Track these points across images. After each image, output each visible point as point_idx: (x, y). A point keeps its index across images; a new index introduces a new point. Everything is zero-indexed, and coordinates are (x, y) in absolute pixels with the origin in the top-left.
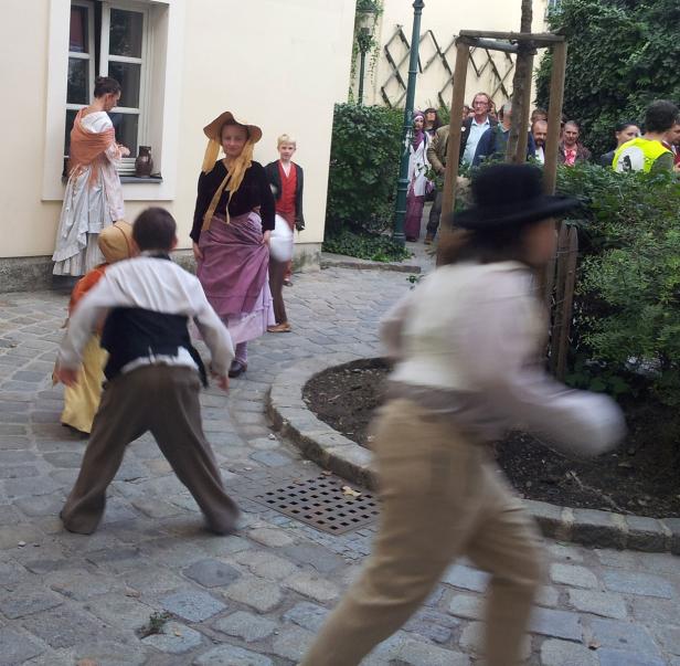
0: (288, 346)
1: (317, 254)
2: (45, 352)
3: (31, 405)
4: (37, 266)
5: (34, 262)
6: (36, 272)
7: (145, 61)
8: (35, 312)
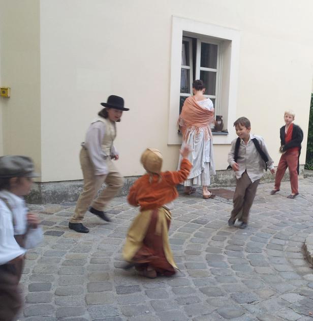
0: (303, 221)
1: (302, 170)
2: (181, 227)
3: (183, 259)
7: (218, 70)
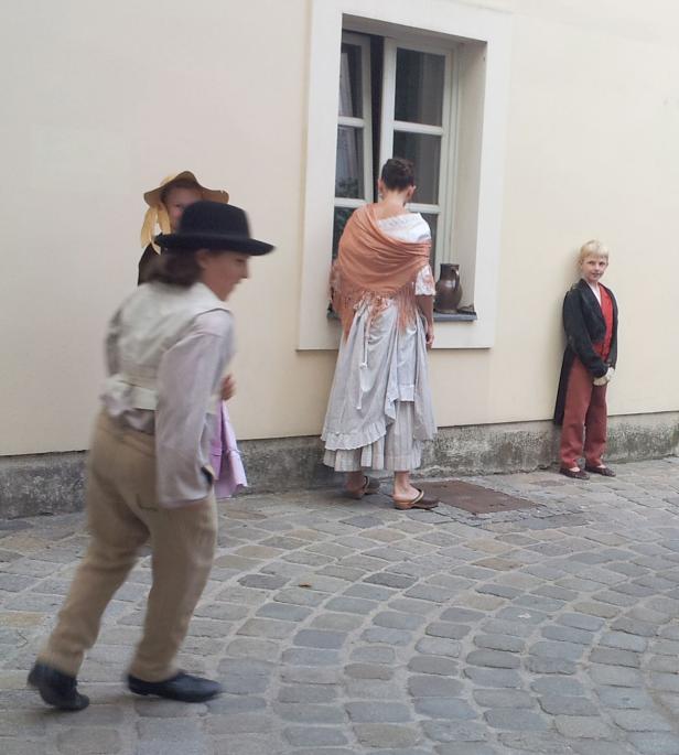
2: (334, 595)
3: (339, 690)
4: (290, 452)
5: (285, 446)
6: (288, 462)
7: (447, 131)
8: (297, 528)
